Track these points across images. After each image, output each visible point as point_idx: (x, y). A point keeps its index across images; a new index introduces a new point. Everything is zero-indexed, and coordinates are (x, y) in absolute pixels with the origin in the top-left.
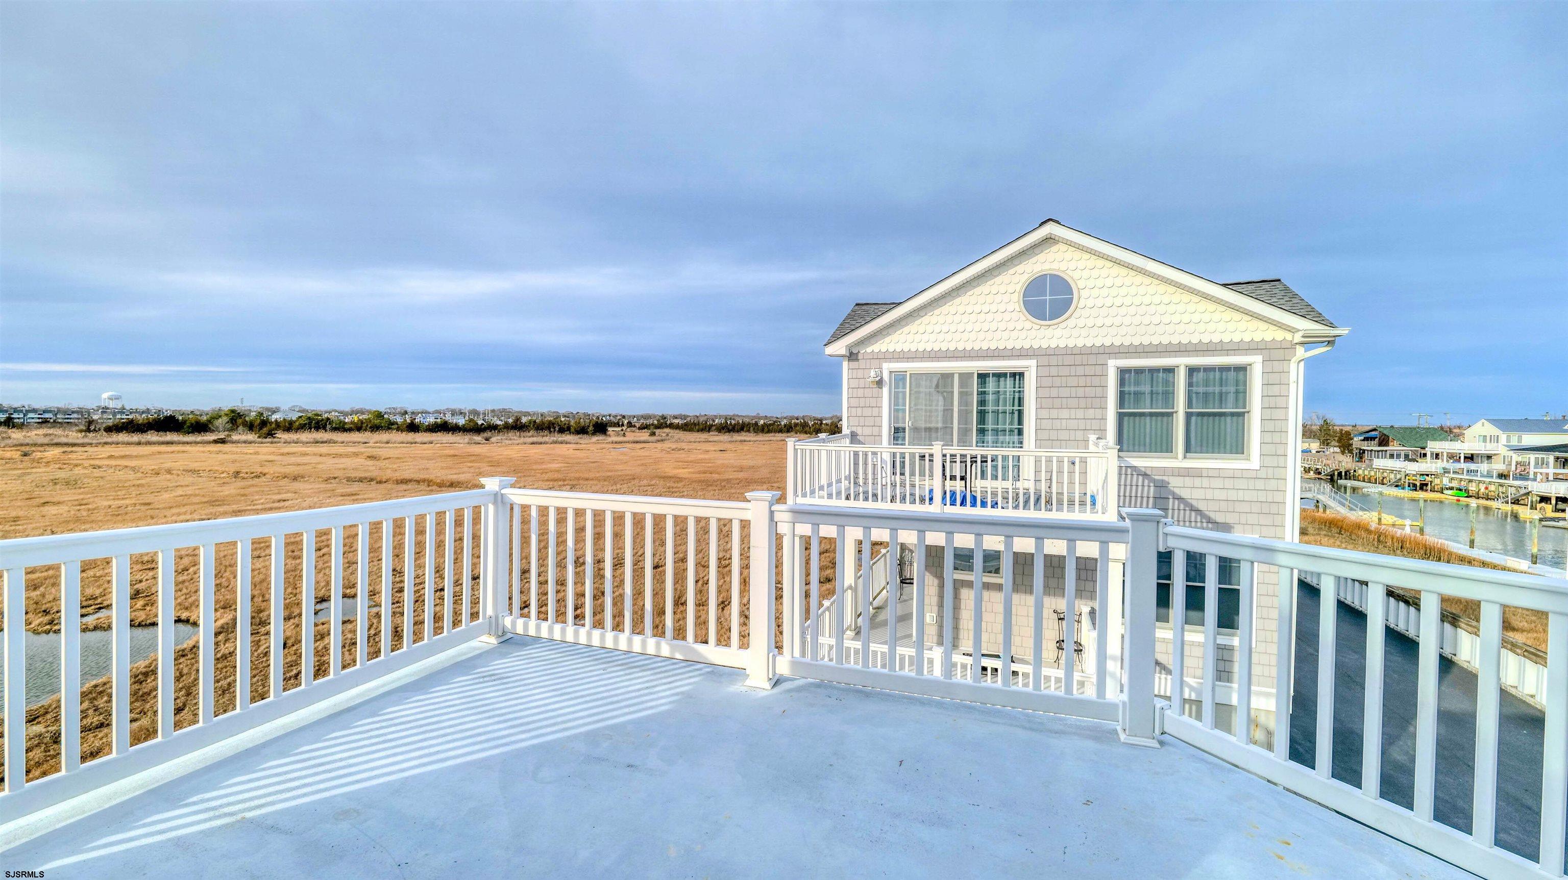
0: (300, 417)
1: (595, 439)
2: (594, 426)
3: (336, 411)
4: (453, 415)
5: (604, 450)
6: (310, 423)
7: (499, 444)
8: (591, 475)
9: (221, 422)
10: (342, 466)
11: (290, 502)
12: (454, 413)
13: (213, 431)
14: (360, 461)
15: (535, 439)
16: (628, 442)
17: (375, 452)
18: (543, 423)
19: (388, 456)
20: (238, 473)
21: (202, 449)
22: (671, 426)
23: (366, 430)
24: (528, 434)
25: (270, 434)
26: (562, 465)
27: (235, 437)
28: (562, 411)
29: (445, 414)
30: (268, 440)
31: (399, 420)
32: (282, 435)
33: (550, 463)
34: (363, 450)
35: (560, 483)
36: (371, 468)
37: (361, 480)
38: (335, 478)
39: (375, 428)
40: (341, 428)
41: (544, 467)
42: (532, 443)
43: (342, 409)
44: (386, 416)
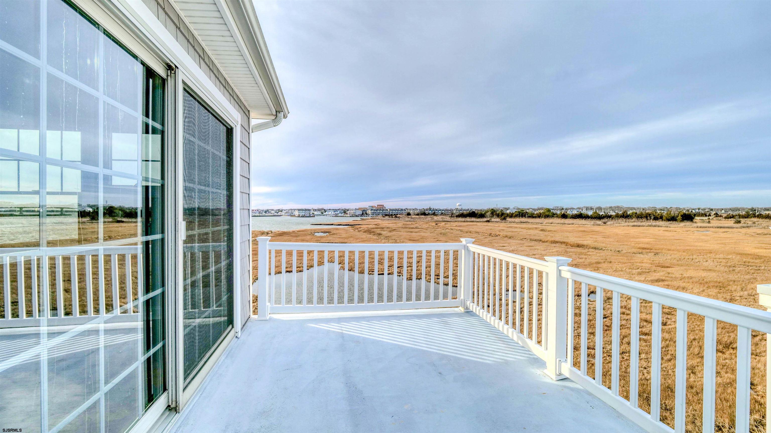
0: (516, 212)
1: (682, 224)
2: (682, 216)
3: (531, 209)
4: (587, 210)
5: (688, 232)
6: (519, 214)
7: (612, 226)
8: (673, 248)
9: (488, 214)
10: (530, 233)
11: (506, 247)
12: (587, 209)
13: (486, 217)
14: (537, 232)
15: (635, 224)
16: (712, 227)
17: (544, 227)
18: (642, 214)
19: (550, 230)
20: (491, 234)
21: (482, 224)
22: (760, 216)
23: (542, 217)
24: (631, 220)
25: (505, 219)
26: (652, 240)
27: (493, 220)
28: (659, 206)
29: (582, 209)
30: (504, 221)
31: (558, 212)
32: (509, 219)
33: (643, 238)
34: (540, 227)
35: (647, 251)
36: (541, 235)
37: (535, 240)
38: (525, 239)
39: (547, 216)
40: (532, 216)
41: (637, 240)
42: (633, 226)
43: (533, 207)
44: (552, 211)
